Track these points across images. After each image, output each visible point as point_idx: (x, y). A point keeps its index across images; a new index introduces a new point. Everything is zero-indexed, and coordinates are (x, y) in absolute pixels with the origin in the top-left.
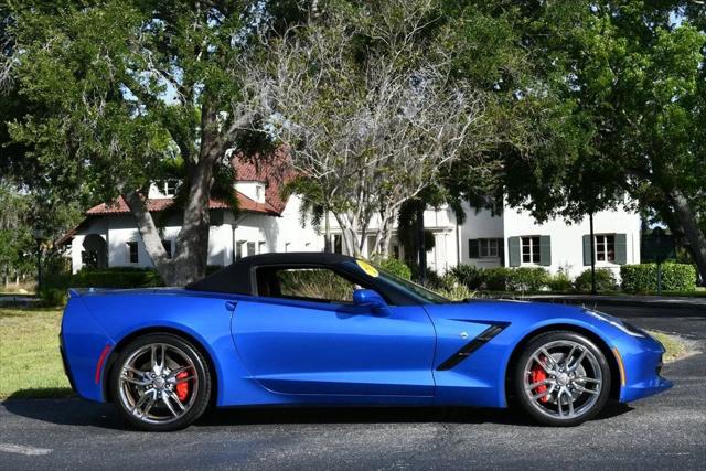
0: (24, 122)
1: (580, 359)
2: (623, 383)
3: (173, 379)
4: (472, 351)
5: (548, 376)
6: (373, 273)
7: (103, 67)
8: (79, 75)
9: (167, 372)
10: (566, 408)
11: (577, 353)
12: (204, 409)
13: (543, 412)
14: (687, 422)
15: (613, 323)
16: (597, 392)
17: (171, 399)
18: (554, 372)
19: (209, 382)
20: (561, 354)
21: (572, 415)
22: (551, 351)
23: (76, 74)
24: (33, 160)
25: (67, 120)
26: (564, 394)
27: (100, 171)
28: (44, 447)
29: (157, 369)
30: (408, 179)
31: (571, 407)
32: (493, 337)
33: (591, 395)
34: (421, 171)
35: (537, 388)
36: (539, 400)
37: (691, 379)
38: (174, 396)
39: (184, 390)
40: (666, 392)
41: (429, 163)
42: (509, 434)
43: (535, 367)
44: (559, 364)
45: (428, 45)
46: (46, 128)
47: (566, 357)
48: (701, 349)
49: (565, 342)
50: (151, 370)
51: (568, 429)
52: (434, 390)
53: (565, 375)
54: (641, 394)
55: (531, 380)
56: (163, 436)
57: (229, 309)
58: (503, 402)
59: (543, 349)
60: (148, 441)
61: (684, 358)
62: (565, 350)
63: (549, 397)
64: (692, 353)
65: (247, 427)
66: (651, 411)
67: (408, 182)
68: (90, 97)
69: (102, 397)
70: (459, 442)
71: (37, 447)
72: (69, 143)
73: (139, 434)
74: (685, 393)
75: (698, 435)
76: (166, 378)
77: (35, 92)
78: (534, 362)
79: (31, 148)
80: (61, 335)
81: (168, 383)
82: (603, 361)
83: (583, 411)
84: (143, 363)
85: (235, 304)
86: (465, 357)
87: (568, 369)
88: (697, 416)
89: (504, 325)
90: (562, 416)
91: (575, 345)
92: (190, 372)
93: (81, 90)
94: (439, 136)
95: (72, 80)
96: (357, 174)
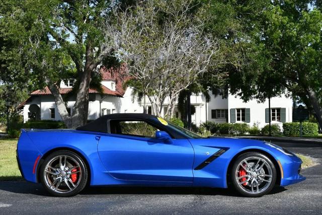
0: (1, 50)
1: (262, 165)
2: (282, 177)
3: (70, 172)
4: (211, 161)
5: (247, 173)
6: (165, 123)
7: (39, 25)
8: (28, 29)
9: (67, 169)
10: (255, 189)
11: (261, 163)
12: (84, 186)
13: (244, 190)
14: (312, 196)
15: (278, 149)
16: (270, 181)
17: (68, 182)
18: (250, 172)
19: (87, 174)
20: (253, 163)
21: (258, 192)
22: (248, 161)
23: (26, 28)
24: (5, 68)
25: (22, 49)
26: (254, 182)
27: (37, 74)
28: (8, 203)
29: (62, 167)
30: (183, 81)
31: (258, 188)
32: (221, 154)
33: (268, 182)
34: (189, 76)
35: (242, 179)
36: (242, 185)
37: (314, 176)
38: (70, 180)
39: (75, 178)
40: (302, 182)
41: (193, 73)
42: (228, 201)
43: (241, 169)
44: (252, 168)
45: (193, 16)
46: (11, 53)
47: (255, 164)
48: (320, 162)
49: (255, 158)
50: (59, 168)
51: (256, 199)
52: (193, 179)
53: (255, 173)
54: (291, 182)
55: (239, 175)
56: (65, 199)
57: (97, 139)
58: (225, 185)
59: (245, 160)
60: (58, 202)
61: (311, 166)
62: (255, 161)
63: (247, 183)
64: (315, 164)
65: (104, 195)
66: (295, 190)
68: (33, 39)
69: (36, 181)
70: (205, 203)
71: (5, 203)
72: (22, 60)
73: (53, 198)
74: (311, 183)
75: (317, 202)
76: (67, 171)
77: (7, 36)
78: (241, 167)
79: (4, 62)
80: (17, 151)
81: (67, 174)
82: (273, 167)
83: (263, 190)
84: (55, 164)
85: (100, 137)
86: (208, 164)
87: (256, 170)
88: (317, 193)
89: (226, 149)
90: (253, 192)
91: (260, 159)
92: (78, 169)
93: (28, 36)
94: (198, 60)
95: (24, 31)
96: (159, 77)
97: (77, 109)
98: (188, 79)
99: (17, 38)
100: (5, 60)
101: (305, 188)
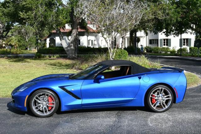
46: (28, 14)
61: (200, 85)
93: (38, 4)
94: (134, 17)
96: (111, 28)
97: (72, 44)
98: (129, 29)
100: (25, 18)
101: (191, 110)
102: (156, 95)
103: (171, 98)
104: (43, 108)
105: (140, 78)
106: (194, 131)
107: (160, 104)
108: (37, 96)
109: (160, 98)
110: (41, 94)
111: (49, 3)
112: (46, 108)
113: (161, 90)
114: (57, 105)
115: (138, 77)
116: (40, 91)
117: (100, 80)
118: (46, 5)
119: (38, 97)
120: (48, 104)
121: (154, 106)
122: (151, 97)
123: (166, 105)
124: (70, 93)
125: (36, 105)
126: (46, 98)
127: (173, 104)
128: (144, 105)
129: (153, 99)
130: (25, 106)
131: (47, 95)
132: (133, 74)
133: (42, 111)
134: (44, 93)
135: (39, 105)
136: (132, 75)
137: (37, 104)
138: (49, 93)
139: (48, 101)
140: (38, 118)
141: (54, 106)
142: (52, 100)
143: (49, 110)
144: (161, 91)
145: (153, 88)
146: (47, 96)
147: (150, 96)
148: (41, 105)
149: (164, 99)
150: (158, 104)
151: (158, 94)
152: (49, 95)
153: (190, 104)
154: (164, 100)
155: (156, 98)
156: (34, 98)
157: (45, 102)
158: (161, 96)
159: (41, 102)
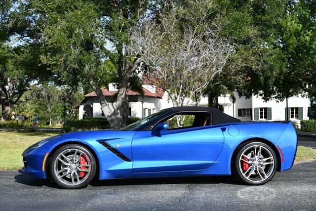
0: (47, 55)
7: (79, 33)
8: (70, 37)
14: (311, 192)
23: (67, 37)
24: (50, 71)
25: (64, 55)
30: (201, 79)
34: (206, 76)
41: (210, 73)
45: (211, 22)
46: (55, 58)
67: (200, 80)
68: (74, 44)
70: (192, 199)
72: (65, 64)
77: (52, 44)
79: (49, 66)
93: (69, 43)
94: (214, 61)
95: (66, 39)
96: (179, 77)
97: (118, 111)
98: (206, 79)
99: (60, 45)
100: (50, 65)
101: (305, 183)
102: (249, 156)
103: (273, 162)
104: (70, 173)
105: (224, 130)
106: (312, 203)
107: (256, 171)
108: (62, 154)
109: (256, 162)
110: (69, 150)
111: (86, 43)
112: (76, 174)
113: (258, 149)
114: (92, 169)
115: (221, 129)
116: (67, 147)
117: (161, 132)
118: (82, 45)
119: (64, 157)
120: (80, 168)
121: (247, 174)
122: (241, 161)
123: (266, 173)
124: (114, 150)
125: (59, 169)
126: (76, 158)
127: (277, 172)
128: (230, 173)
129: (246, 163)
130: (43, 170)
131: (78, 154)
132: (213, 124)
133: (70, 180)
134: (74, 149)
135: (65, 168)
136: (211, 125)
137: (61, 167)
138: (82, 150)
139: (80, 163)
140: (62, 190)
141: (89, 171)
142: (86, 161)
143: (80, 179)
144: (257, 152)
145: (244, 145)
146: (78, 156)
147: (241, 159)
148: (69, 169)
149: (262, 163)
150: (253, 173)
151: (253, 156)
152: (81, 154)
153: (304, 177)
154: (262, 166)
155: (250, 162)
156: (58, 158)
157: (75, 164)
158: (257, 159)
159: (68, 164)
